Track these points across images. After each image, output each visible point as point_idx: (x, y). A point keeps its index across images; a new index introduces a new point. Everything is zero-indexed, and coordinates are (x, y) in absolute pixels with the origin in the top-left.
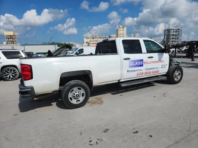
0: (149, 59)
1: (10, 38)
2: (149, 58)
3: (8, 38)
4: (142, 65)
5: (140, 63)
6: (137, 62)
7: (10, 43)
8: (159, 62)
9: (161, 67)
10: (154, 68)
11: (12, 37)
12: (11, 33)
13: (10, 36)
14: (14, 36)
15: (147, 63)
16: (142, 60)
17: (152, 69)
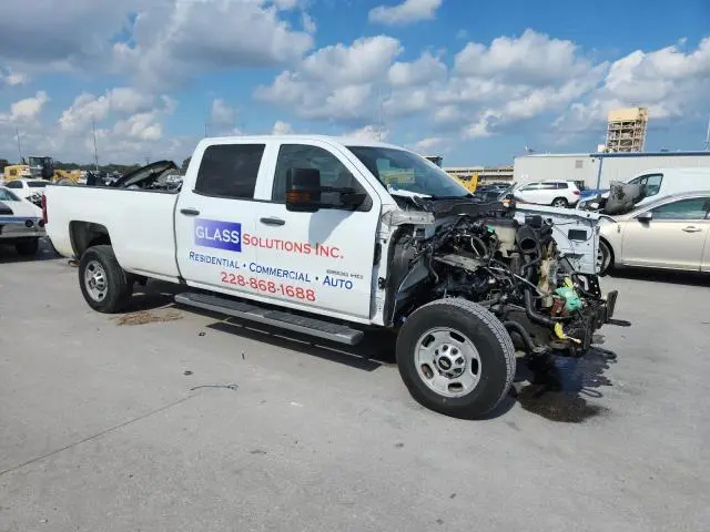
0: (263, 225)
1: (623, 131)
2: (266, 221)
3: (618, 132)
4: (237, 248)
5: (230, 238)
6: (217, 231)
7: (619, 146)
8: (313, 251)
9: (322, 279)
10: (286, 273)
11: (630, 127)
12: (631, 114)
13: (625, 124)
14: (639, 122)
15: (256, 242)
16: (237, 227)
17: (277, 272)
